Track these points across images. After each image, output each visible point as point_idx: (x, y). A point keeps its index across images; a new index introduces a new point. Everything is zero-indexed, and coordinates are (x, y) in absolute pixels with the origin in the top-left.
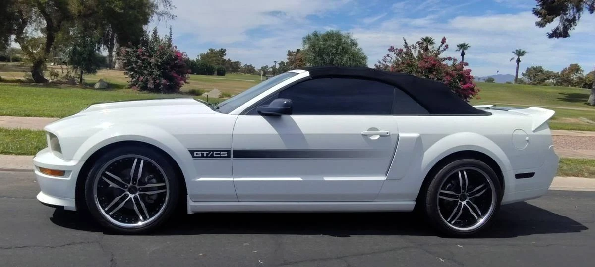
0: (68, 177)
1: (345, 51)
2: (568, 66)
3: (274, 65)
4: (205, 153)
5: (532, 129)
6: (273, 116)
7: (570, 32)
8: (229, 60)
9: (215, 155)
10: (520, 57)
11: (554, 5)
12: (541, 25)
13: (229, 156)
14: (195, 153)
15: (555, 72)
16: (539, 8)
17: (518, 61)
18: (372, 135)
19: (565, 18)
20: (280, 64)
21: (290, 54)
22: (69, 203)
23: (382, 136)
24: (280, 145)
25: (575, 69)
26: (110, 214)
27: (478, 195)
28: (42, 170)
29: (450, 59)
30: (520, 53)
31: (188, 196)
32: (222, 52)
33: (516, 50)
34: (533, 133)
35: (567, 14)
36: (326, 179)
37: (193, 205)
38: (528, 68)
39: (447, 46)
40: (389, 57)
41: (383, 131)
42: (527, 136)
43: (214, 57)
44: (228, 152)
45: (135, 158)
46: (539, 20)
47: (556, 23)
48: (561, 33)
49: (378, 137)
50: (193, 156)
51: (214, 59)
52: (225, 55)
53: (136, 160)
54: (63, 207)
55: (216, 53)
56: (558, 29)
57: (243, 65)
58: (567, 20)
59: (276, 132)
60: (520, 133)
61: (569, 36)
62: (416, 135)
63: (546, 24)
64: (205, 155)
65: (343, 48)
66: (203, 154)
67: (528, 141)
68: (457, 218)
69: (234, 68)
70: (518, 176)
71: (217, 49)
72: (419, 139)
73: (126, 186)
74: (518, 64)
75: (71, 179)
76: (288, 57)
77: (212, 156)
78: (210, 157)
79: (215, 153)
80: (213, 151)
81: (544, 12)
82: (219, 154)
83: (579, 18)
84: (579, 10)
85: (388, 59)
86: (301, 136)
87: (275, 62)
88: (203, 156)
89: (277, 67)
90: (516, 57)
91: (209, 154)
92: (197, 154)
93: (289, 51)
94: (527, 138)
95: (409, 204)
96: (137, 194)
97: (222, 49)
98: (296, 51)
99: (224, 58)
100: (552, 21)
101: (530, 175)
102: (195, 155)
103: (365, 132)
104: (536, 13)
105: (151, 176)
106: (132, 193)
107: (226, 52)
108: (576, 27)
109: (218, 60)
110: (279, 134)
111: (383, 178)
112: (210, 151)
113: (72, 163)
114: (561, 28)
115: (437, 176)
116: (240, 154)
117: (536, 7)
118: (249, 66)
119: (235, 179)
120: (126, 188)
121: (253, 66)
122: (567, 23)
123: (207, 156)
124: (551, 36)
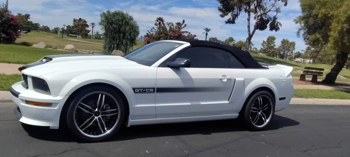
0: (55, 107)
1: (127, 23)
2: (228, 38)
3: (63, 27)
4: (141, 90)
5: (286, 76)
6: (176, 68)
7: (236, 21)
8: (32, 22)
9: (146, 91)
10: (208, 32)
11: (229, 6)
12: (222, 16)
13: (154, 91)
14: (136, 90)
15: (222, 41)
16: (221, 7)
17: (207, 34)
18: (223, 79)
19: (234, 13)
20: (67, 27)
21: (75, 21)
22: (54, 124)
23: (228, 79)
24: (181, 85)
25: (231, 40)
26: (83, 130)
27: (266, 109)
28: (28, 102)
29: (187, 32)
30: (208, 30)
31: (130, 116)
32: (27, 16)
33: (206, 28)
34: (286, 78)
35: (234, 12)
36: (202, 103)
37: (132, 121)
38: (210, 38)
39: (186, 25)
40: (154, 29)
41: (228, 77)
42: (284, 79)
43: (21, 19)
44: (154, 89)
45: (99, 94)
46: (221, 13)
47: (229, 16)
48: (231, 22)
49: (226, 80)
50: (135, 92)
51: (22, 20)
52: (29, 18)
53: (100, 95)
54: (49, 127)
55: (23, 17)
56: (230, 19)
57: (41, 26)
58: (234, 15)
59: (179, 78)
60: (281, 78)
61: (235, 23)
62: (242, 79)
63: (225, 16)
64: (141, 91)
65: (126, 21)
66: (140, 91)
67: (284, 82)
68: (257, 120)
69: (35, 27)
70: (281, 99)
71: (23, 14)
72: (244, 81)
73: (93, 112)
74: (206, 36)
75: (57, 109)
76: (73, 23)
77: (145, 92)
78: (144, 92)
79: (146, 90)
80: (146, 89)
81: (224, 9)
82: (149, 90)
83: (239, 14)
84: (240, 10)
85: (153, 30)
86: (191, 79)
87: (64, 25)
88: (140, 92)
89: (66, 28)
90: (206, 32)
91: (143, 90)
92: (137, 90)
93: (74, 19)
94: (284, 80)
95: (236, 115)
96: (100, 116)
97: (27, 14)
98: (78, 19)
99: (29, 20)
100: (228, 14)
101: (284, 98)
102: (136, 91)
103: (221, 77)
104: (220, 10)
105: (107, 104)
106: (97, 116)
107: (30, 17)
108: (238, 19)
109: (25, 22)
110: (181, 78)
111: (227, 102)
112: (144, 89)
113: (59, 98)
114: (231, 19)
115: (250, 100)
116: (160, 90)
117: (220, 7)
118: (45, 27)
119: (156, 105)
120: (93, 113)
121: (49, 27)
122: (234, 16)
123: (142, 92)
124: (227, 23)
